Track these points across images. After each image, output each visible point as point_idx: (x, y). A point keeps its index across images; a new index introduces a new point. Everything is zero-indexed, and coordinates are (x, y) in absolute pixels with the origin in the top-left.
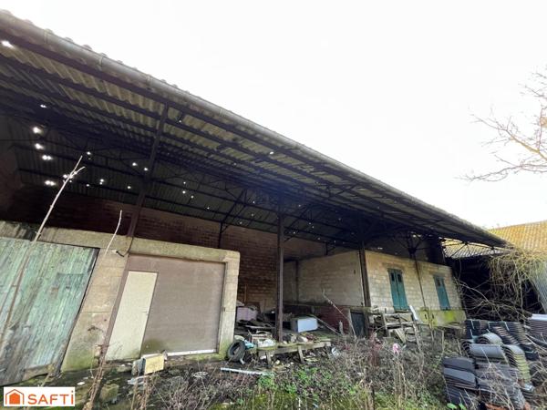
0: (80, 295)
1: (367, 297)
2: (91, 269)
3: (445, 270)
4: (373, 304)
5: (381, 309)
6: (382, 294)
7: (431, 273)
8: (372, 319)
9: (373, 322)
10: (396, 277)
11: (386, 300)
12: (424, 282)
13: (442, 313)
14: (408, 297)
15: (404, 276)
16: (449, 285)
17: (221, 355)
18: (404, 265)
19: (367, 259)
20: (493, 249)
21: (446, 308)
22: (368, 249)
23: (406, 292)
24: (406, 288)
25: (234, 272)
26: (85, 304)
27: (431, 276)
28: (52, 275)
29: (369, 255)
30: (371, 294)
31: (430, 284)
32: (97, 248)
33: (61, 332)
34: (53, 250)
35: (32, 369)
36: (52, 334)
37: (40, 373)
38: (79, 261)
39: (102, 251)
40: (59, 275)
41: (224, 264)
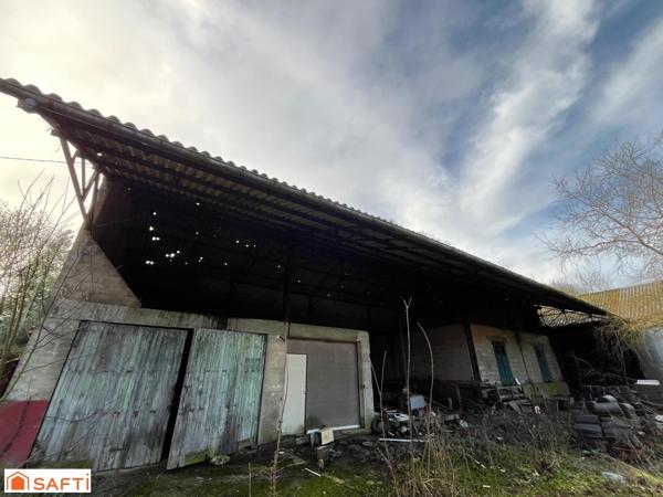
0: (261, 376)
1: (476, 371)
2: (265, 354)
3: (544, 340)
4: (483, 379)
5: (492, 382)
6: (489, 368)
7: (531, 343)
8: (485, 393)
9: (486, 396)
10: (500, 350)
11: (493, 373)
12: (525, 353)
13: (546, 385)
14: (513, 369)
15: (507, 348)
16: (549, 356)
17: (367, 430)
18: (505, 336)
19: (473, 332)
20: (591, 317)
21: (548, 380)
22: (474, 323)
23: (511, 365)
24: (511, 360)
25: (366, 351)
26: (265, 385)
27: (531, 347)
28: (243, 360)
29: (473, 328)
30: (480, 368)
31: (531, 356)
32: (266, 335)
33: (253, 410)
34: (241, 338)
35: (242, 442)
36: (248, 412)
37: (247, 445)
38: (256, 347)
39: (270, 336)
40: (247, 360)
41: (356, 343)
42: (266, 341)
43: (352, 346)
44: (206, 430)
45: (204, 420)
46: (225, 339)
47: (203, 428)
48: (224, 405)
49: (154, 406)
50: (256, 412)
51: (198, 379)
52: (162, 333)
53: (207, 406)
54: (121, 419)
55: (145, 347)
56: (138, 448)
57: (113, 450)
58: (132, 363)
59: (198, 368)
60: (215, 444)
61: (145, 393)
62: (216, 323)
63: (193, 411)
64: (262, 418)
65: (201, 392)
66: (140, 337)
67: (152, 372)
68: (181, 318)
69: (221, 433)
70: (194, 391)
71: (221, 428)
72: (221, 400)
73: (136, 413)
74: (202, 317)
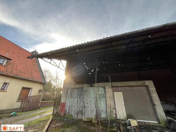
0: (105, 99)
2: (105, 92)
25: (153, 89)
32: (104, 87)
33: (104, 109)
34: (96, 89)
35: (102, 118)
36: (103, 110)
37: (104, 119)
38: (102, 91)
39: (106, 87)
40: (99, 94)
41: (147, 86)
42: (105, 88)
43: (145, 87)
44: (90, 113)
45: (89, 110)
46: (91, 89)
47: (89, 112)
48: (94, 107)
49: (81, 105)
50: (106, 110)
51: (86, 100)
52: (80, 89)
53: (90, 107)
54: (76, 108)
55: (77, 92)
56: (80, 114)
57: (75, 114)
58: (76, 96)
59: (85, 97)
60: (94, 117)
61: (79, 102)
62: (90, 86)
63: (86, 107)
64: (108, 112)
65: (87, 103)
66: (76, 90)
67: (79, 98)
68: (83, 85)
69: (95, 114)
70: (86, 103)
71: (95, 113)
72: (93, 105)
73: (78, 107)
74: (87, 84)
